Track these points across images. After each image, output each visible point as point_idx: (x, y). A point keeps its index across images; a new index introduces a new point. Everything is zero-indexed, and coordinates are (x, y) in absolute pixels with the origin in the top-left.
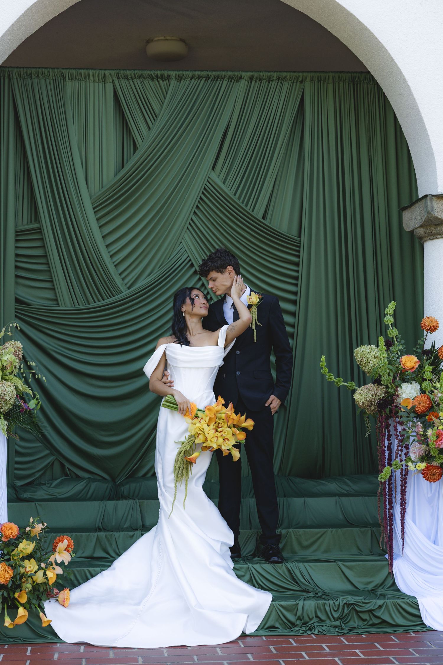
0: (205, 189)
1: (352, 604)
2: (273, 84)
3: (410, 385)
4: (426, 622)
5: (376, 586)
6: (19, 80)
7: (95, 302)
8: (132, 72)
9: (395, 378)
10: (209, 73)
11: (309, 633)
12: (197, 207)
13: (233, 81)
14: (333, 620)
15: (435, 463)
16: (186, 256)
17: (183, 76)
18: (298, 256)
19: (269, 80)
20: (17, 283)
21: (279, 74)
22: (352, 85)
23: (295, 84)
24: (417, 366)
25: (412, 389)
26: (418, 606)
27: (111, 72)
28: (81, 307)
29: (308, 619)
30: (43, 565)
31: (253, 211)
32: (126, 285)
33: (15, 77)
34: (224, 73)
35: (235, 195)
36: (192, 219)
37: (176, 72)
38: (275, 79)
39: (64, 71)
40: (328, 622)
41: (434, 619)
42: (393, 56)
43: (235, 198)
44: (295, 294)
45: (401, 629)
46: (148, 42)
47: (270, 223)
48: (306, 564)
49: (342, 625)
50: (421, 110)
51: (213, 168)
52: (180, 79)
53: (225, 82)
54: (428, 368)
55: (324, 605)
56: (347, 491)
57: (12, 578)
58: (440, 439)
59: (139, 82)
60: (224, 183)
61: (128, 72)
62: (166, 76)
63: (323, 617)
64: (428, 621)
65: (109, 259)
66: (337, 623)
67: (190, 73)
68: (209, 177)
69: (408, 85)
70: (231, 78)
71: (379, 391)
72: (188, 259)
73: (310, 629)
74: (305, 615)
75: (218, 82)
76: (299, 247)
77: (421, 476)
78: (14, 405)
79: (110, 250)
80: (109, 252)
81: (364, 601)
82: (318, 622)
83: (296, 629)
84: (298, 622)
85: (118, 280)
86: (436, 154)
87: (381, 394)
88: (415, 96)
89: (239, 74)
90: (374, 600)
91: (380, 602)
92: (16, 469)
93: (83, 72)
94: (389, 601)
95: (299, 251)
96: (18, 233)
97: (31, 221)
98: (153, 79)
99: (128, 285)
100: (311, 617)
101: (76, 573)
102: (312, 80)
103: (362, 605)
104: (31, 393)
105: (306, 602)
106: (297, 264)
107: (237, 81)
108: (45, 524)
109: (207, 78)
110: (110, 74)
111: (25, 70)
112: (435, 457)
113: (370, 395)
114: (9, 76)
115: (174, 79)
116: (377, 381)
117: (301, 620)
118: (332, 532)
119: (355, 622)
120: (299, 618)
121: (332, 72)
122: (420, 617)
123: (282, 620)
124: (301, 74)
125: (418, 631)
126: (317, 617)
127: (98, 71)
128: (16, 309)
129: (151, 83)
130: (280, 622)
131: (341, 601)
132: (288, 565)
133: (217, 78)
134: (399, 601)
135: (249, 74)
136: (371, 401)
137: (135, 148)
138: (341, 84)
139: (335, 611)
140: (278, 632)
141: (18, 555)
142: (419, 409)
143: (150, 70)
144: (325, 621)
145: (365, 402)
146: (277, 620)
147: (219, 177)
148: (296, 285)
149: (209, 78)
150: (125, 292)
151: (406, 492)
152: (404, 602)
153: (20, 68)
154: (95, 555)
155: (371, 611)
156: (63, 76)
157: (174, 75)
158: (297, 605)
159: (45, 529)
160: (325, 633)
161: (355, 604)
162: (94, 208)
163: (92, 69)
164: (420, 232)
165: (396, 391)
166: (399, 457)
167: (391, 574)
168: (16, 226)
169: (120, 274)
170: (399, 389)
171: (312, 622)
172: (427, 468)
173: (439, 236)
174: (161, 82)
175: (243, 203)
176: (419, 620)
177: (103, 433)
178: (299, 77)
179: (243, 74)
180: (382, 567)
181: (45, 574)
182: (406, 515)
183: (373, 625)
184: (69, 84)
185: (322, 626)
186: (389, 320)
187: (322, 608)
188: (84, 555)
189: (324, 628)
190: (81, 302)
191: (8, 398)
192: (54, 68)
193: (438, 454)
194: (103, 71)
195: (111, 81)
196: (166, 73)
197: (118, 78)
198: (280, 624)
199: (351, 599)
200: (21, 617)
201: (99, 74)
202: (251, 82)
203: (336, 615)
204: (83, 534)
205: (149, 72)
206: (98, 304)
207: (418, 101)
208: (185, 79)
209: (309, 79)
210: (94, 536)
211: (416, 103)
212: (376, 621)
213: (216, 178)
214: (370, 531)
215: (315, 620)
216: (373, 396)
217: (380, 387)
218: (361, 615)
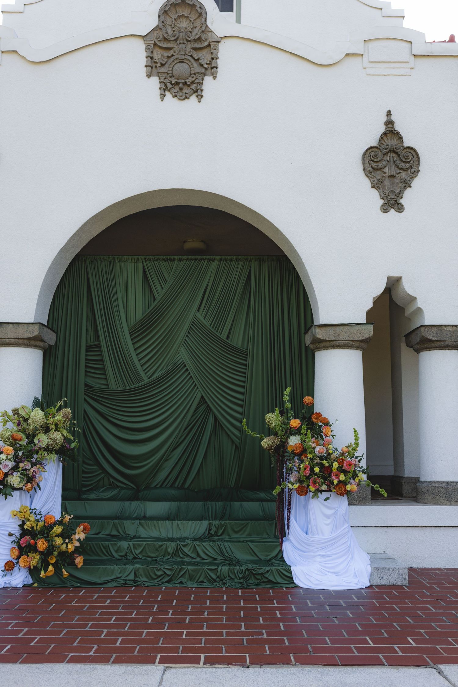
0: (193, 322)
1: (251, 569)
2: (233, 263)
3: (295, 437)
4: (295, 582)
5: (271, 558)
6: (90, 262)
7: (129, 386)
8: (153, 257)
9: (286, 432)
10: (197, 257)
11: (222, 586)
12: (189, 332)
13: (210, 261)
14: (238, 578)
15: (303, 485)
16: (182, 360)
17: (182, 259)
18: (246, 361)
19: (231, 260)
20: (86, 375)
21: (236, 257)
22: (279, 263)
23: (246, 263)
24: (299, 426)
25: (296, 439)
26: (291, 571)
27: (141, 257)
28: (121, 389)
29: (223, 578)
30: (67, 541)
31: (221, 335)
32: (147, 376)
33: (88, 260)
34: (205, 257)
35: (210, 325)
36: (185, 339)
37: (178, 257)
38: (234, 260)
39: (115, 257)
40: (236, 580)
41: (300, 580)
42: (294, 245)
43: (210, 328)
44: (244, 382)
45: (279, 586)
46: (185, 242)
47: (231, 342)
48: (229, 543)
49: (244, 582)
50: (310, 276)
51: (198, 310)
52: (180, 260)
53: (206, 262)
54: (303, 427)
55: (234, 569)
56: (270, 498)
57: (47, 548)
58: (306, 470)
59: (157, 263)
60: (204, 319)
61: (151, 257)
62: (172, 259)
63: (233, 577)
64: (296, 581)
65: (138, 362)
66: (241, 581)
67: (186, 257)
68: (196, 316)
69: (303, 262)
70: (209, 260)
71: (276, 441)
72: (183, 362)
73: (224, 584)
74: (222, 575)
75: (202, 262)
76: (247, 355)
77: (296, 492)
78: (62, 445)
79: (139, 356)
80: (138, 358)
81: (258, 567)
82: (230, 580)
83: (216, 583)
84: (217, 580)
85: (142, 374)
86: (318, 301)
87: (277, 442)
88: (307, 268)
89: (214, 257)
90: (265, 567)
91: (268, 569)
92: (83, 481)
93: (126, 257)
94: (273, 568)
95: (247, 358)
96: (88, 347)
97: (96, 341)
98: (165, 261)
99: (148, 377)
100: (225, 577)
101: (94, 544)
102: (255, 260)
103: (257, 570)
104: (72, 438)
105: (222, 567)
106: (245, 365)
107: (213, 261)
108: (72, 516)
109: (196, 260)
110: (141, 258)
111: (93, 257)
112: (304, 481)
113: (271, 443)
114: (85, 260)
115: (177, 260)
116: (276, 434)
117: (219, 578)
118: (252, 523)
119: (252, 580)
120: (218, 577)
121: (267, 256)
122: (292, 578)
123: (208, 578)
124: (249, 257)
125: (289, 587)
126: (229, 576)
127: (134, 257)
128: (85, 389)
129: (164, 263)
130: (207, 579)
131: (244, 568)
132: (219, 543)
133: (201, 260)
134: (279, 568)
135: (219, 257)
136: (271, 446)
137: (155, 299)
138: (273, 263)
139: (240, 573)
140: (205, 585)
141: (53, 533)
142: (296, 452)
143: (164, 256)
144: (234, 579)
145: (268, 447)
146: (205, 578)
147: (201, 315)
148: (245, 377)
149: (197, 259)
150: (146, 380)
151: (291, 501)
152: (282, 569)
153: (91, 255)
154: (112, 534)
155: (262, 574)
156: (115, 260)
157: (177, 258)
158: (217, 569)
159: (72, 519)
160: (232, 587)
161: (253, 569)
162: (130, 333)
163: (131, 255)
164: (311, 346)
165: (287, 440)
166: (287, 480)
167: (281, 551)
168: (86, 343)
169: (144, 371)
170: (288, 439)
171: (226, 579)
172: (299, 487)
173: (321, 349)
174: (170, 262)
175: (215, 330)
176: (292, 580)
177: (132, 461)
178: (248, 258)
179: (216, 257)
180: (277, 546)
181: (67, 546)
182: (291, 515)
183: (264, 582)
184: (118, 264)
185: (232, 582)
186: (286, 398)
187: (233, 571)
188: (105, 534)
189: (232, 584)
190: (122, 386)
191: (58, 441)
192: (110, 255)
193: (305, 479)
194: (138, 257)
195: (141, 262)
196: (172, 257)
197: (146, 260)
198: (207, 580)
199: (250, 566)
200: (50, 571)
201: (134, 258)
202: (221, 262)
203: (241, 576)
204: (105, 521)
205: (163, 257)
206: (131, 387)
207: (308, 271)
208: (183, 260)
209: (254, 260)
210: (112, 522)
211: (307, 272)
212: (265, 580)
213: (200, 316)
214: (274, 524)
215: (228, 578)
216: (272, 443)
217: (277, 438)
218: (256, 576)
